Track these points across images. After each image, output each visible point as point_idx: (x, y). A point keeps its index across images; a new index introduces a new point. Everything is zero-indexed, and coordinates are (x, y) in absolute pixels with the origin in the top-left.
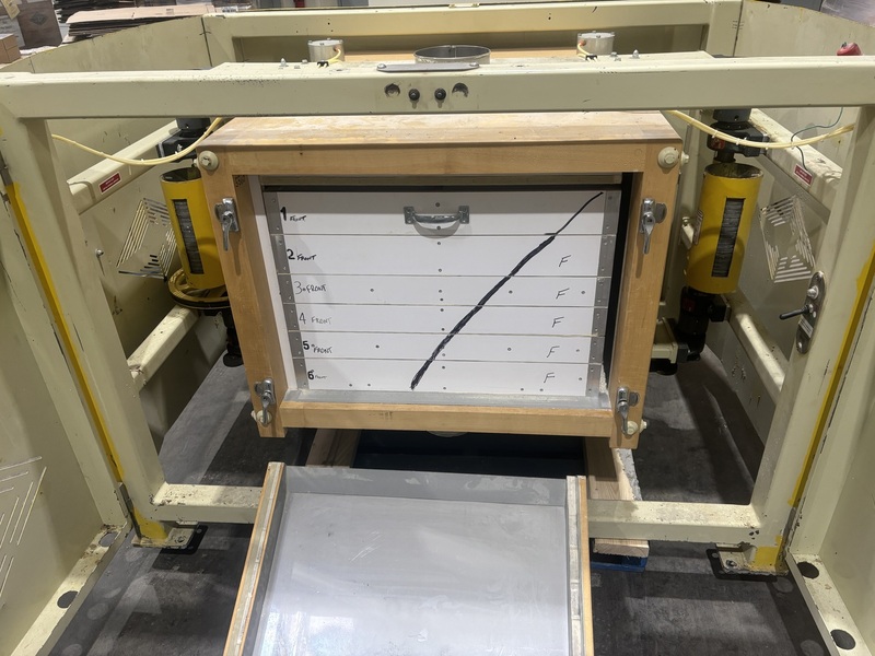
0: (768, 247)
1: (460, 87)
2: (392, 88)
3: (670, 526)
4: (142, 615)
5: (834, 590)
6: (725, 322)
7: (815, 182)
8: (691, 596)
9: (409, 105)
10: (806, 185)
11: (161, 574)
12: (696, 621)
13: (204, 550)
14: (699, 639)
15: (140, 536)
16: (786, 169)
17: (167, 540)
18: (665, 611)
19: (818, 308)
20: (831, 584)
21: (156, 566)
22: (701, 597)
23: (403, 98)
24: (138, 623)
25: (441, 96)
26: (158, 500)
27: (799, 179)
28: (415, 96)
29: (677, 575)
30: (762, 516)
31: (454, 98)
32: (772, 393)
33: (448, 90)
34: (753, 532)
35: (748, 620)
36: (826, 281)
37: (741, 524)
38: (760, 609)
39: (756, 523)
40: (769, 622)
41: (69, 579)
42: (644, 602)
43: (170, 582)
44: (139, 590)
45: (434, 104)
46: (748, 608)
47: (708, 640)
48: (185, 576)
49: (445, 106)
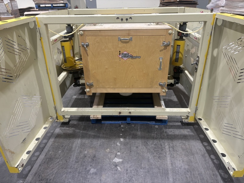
0: (191, 58)
1: (131, 18)
2: (118, 18)
3: (172, 112)
4: (59, 135)
5: (205, 122)
6: (183, 73)
7: (197, 39)
8: (177, 128)
9: (121, 21)
10: (196, 40)
11: (62, 128)
12: (178, 132)
13: (71, 124)
14: (179, 135)
15: (57, 119)
16: (193, 38)
17: (63, 120)
18: (171, 131)
19: (198, 62)
20: (204, 121)
21: (60, 127)
22: (179, 129)
23: (120, 20)
24: (58, 136)
25: (127, 20)
26: (62, 110)
27: (195, 39)
28: (122, 20)
29: (174, 125)
30: (190, 109)
31: (129, 20)
32: (191, 83)
33: (128, 18)
34: (189, 113)
35: (188, 132)
36: (199, 56)
37: (186, 111)
38: (191, 130)
39: (189, 111)
40: (193, 132)
41: (45, 125)
42: (167, 130)
43: (64, 129)
44: (58, 130)
45: (125, 21)
46: (189, 130)
47: (180, 135)
48: (68, 128)
49: (128, 22)
